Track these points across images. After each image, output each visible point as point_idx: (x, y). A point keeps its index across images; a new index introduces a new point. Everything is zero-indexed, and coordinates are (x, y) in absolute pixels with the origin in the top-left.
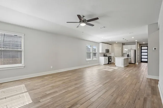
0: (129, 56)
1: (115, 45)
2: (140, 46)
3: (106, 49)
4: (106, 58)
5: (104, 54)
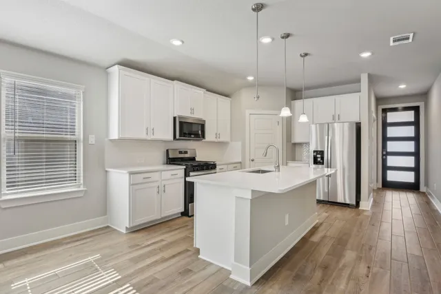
0: (322, 158)
1: (246, 97)
2: (381, 107)
3: (175, 118)
4: (157, 181)
5: (167, 151)
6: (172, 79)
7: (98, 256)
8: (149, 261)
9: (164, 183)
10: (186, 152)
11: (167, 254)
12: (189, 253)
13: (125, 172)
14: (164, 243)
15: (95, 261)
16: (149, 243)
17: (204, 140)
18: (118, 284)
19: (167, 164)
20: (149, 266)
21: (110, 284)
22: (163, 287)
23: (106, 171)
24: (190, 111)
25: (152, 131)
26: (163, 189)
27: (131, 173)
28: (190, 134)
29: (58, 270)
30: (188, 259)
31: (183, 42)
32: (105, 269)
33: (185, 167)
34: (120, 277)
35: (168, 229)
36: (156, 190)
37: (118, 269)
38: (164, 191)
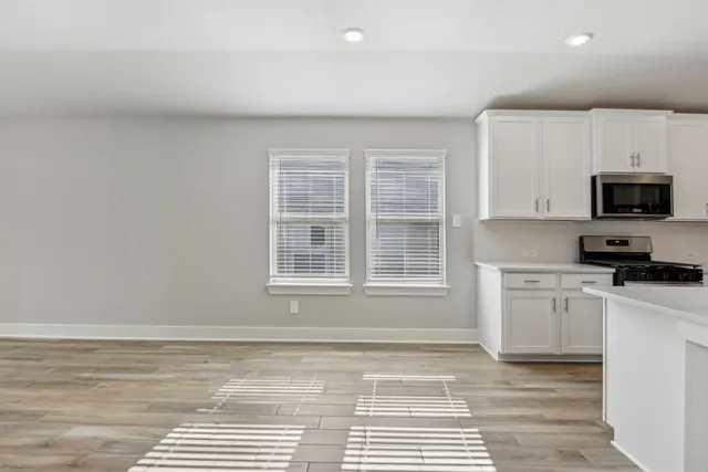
3: (594, 179)
4: (553, 290)
5: (581, 239)
6: (587, 107)
7: (452, 378)
8: (515, 412)
9: (565, 295)
10: (625, 243)
11: (549, 414)
12: (596, 430)
13: (495, 268)
14: (553, 395)
15: (447, 382)
16: (527, 386)
17: (670, 219)
18: (460, 422)
19: (581, 262)
20: (513, 419)
21: (453, 417)
22: (521, 458)
23: (477, 266)
24: (629, 161)
25: (546, 205)
26: (564, 306)
27: (504, 272)
28: (629, 208)
29: (405, 377)
30: (587, 438)
31: (591, 35)
32: (455, 397)
33: (614, 270)
34: (469, 415)
35: (570, 377)
36: (549, 304)
37: (471, 405)
38: (567, 309)
